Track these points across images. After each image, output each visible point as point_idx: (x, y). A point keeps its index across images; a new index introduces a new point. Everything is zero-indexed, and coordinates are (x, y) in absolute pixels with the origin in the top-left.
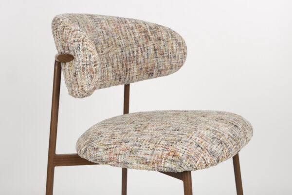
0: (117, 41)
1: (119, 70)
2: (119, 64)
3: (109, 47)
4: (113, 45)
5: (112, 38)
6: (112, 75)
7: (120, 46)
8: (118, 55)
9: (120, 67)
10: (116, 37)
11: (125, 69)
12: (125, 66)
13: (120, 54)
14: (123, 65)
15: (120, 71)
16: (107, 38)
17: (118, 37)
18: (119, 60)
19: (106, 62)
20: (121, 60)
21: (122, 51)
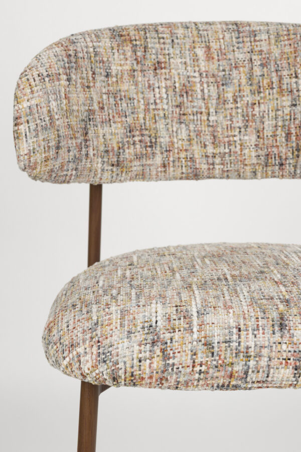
0: (286, 81)
1: (277, 146)
2: (279, 132)
3: (259, 92)
4: (272, 88)
5: (274, 74)
6: (253, 154)
7: (291, 91)
8: (280, 113)
9: (281, 138)
10: (285, 73)
11: (294, 145)
12: (294, 138)
13: (287, 111)
14: (288, 135)
15: (281, 149)
16: (259, 73)
17: (292, 72)
18: (280, 124)
19: (240, 124)
20: (287, 123)
21: (295, 105)
